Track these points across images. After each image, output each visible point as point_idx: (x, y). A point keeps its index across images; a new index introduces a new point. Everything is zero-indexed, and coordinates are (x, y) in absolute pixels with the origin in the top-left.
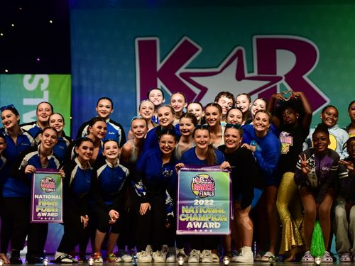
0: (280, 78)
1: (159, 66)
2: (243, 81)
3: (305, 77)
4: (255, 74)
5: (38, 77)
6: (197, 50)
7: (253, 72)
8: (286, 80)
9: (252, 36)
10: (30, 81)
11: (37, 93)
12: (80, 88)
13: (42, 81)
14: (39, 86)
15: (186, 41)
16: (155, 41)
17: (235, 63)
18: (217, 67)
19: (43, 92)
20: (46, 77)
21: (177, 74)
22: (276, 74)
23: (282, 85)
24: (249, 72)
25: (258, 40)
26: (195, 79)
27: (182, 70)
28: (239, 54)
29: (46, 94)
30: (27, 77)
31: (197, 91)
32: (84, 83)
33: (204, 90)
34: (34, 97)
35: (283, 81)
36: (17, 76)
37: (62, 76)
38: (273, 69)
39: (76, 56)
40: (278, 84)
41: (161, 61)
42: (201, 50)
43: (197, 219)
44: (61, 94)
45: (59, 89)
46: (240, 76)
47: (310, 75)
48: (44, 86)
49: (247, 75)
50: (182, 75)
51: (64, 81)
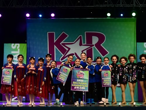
0: (93, 45)
1: (55, 41)
2: (82, 46)
3: (101, 45)
4: (86, 44)
5: (16, 44)
6: (67, 36)
7: (85, 43)
8: (95, 46)
9: (85, 32)
10: (14, 46)
11: (16, 50)
12: (30, 48)
13: (17, 46)
14: (16, 47)
15: (64, 33)
16: (54, 33)
17: (79, 40)
18: (73, 42)
19: (18, 49)
20: (19, 44)
21: (61, 44)
22: (92, 44)
23: (94, 47)
24: (83, 43)
25: (86, 33)
26: (66, 45)
27: (62, 42)
28: (80, 37)
29: (19, 50)
30: (13, 44)
31: (67, 49)
32: (31, 46)
33: (69, 49)
34: (15, 51)
35: (94, 46)
36: (9, 44)
37: (24, 44)
38: (91, 42)
39: (28, 38)
40: (93, 47)
41: (55, 40)
42: (68, 36)
43: (78, 86)
44: (23, 50)
45: (23, 48)
46: (81, 44)
47: (103, 44)
48: (18, 47)
49: (83, 44)
50: (62, 44)
51: (24, 46)
